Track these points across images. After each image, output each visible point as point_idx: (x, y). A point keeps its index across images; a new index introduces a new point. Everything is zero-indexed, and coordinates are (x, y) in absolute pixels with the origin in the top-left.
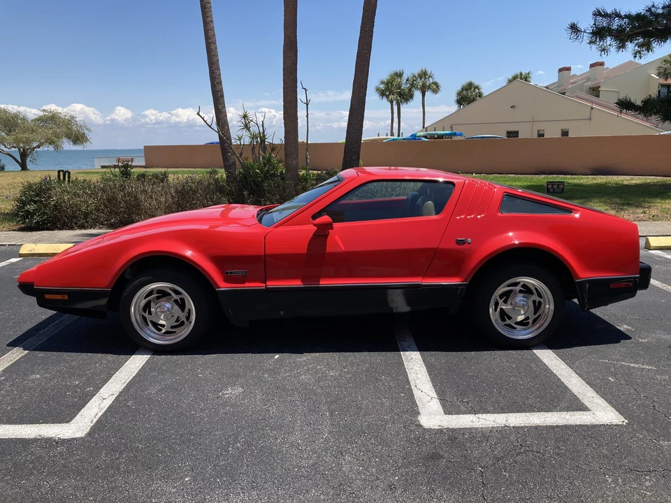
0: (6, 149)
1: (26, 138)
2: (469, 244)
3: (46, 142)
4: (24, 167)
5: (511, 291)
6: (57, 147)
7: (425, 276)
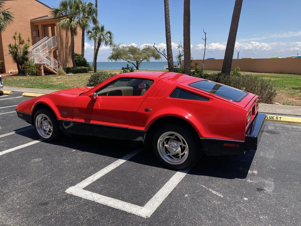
0: (131, 61)
1: (138, 57)
2: (150, 111)
3: (145, 59)
4: (137, 68)
5: (170, 138)
6: (148, 61)
7: (131, 124)
